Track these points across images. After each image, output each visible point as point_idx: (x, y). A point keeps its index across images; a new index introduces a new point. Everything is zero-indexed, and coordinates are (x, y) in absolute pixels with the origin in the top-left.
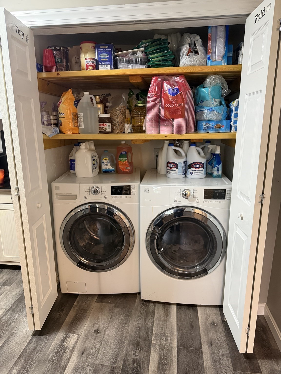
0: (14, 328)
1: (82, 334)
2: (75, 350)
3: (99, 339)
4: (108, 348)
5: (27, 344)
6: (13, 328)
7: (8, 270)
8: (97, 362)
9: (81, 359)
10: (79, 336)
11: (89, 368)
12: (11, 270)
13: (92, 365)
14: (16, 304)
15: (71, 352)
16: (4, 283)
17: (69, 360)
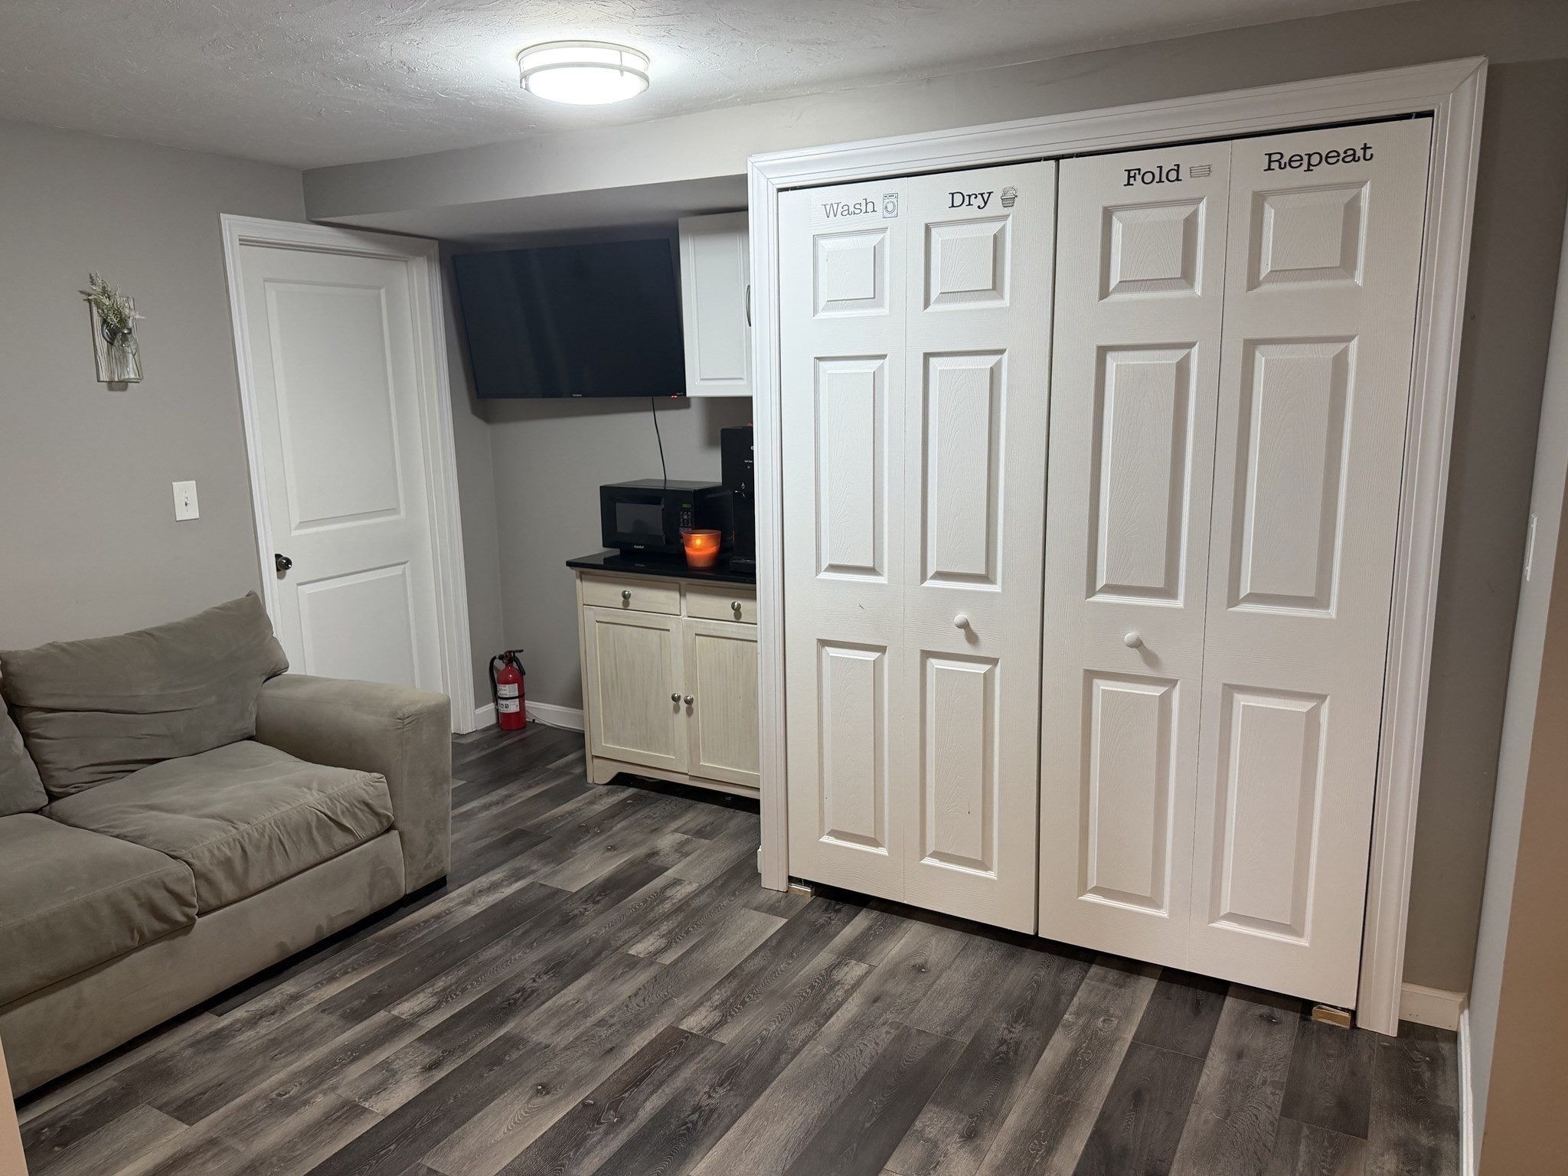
0: (719, 923)
1: (880, 966)
2: (858, 990)
3: (921, 983)
4: (941, 1004)
5: (745, 957)
6: (714, 924)
7: (707, 804)
8: (907, 1023)
9: (868, 1009)
10: (872, 968)
11: (886, 1028)
12: (716, 806)
13: (896, 1025)
14: (725, 878)
15: (849, 993)
16: (698, 831)
17: (840, 1005)
